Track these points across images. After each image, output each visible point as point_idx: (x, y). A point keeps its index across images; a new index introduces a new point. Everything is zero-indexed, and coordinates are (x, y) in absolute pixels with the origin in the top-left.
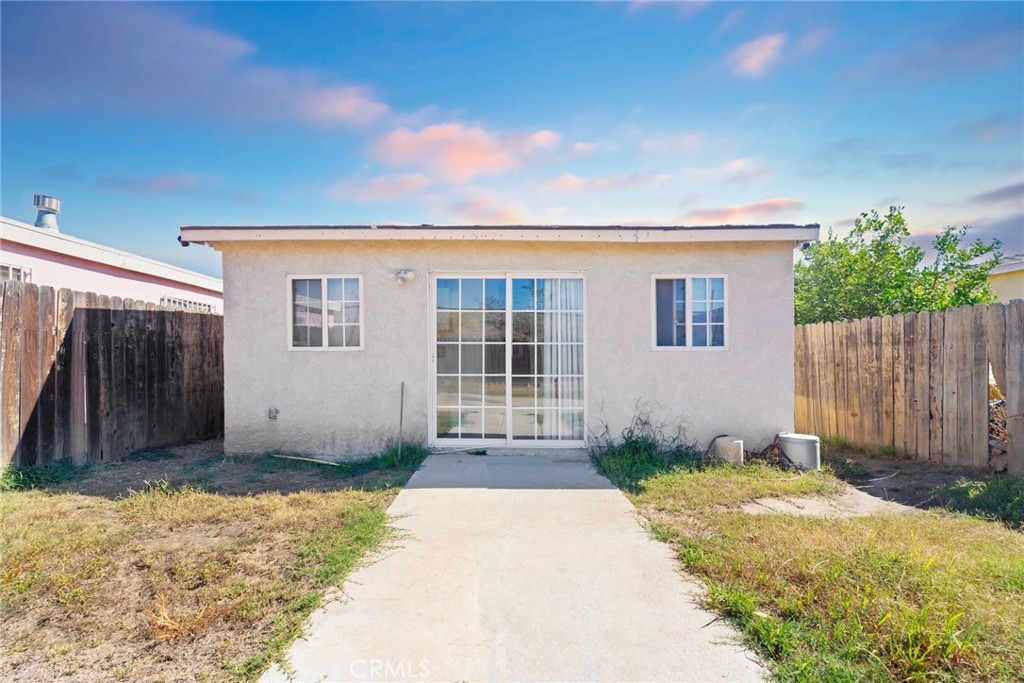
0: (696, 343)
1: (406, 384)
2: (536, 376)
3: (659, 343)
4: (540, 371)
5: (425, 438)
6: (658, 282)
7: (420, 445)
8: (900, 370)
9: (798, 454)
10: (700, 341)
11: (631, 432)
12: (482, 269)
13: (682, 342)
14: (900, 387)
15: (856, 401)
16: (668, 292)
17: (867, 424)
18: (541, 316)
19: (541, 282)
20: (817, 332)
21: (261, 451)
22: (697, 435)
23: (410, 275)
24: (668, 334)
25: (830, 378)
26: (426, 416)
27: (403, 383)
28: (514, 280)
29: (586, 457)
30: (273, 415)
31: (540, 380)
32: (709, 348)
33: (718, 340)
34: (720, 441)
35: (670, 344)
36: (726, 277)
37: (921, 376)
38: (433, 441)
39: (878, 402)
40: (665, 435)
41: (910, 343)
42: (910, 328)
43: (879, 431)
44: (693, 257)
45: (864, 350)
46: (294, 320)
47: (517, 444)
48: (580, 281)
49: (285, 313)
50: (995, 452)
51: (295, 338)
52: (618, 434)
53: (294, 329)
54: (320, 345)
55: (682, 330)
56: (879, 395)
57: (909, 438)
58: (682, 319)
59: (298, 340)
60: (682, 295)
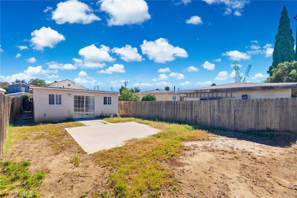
1: (70, 110)
4: (89, 108)
6: (104, 97)
8: (128, 107)
9: (118, 116)
10: (108, 104)
11: (101, 115)
12: (81, 95)
13: (106, 104)
15: (125, 110)
16: (105, 98)
18: (89, 101)
19: (89, 96)
20: (122, 102)
21: (43, 121)
22: (108, 115)
23: (70, 95)
24: (105, 103)
26: (72, 114)
27: (69, 110)
28: (86, 96)
29: (95, 118)
30: (45, 115)
32: (109, 105)
33: (110, 104)
36: (111, 97)
37: (130, 107)
38: (73, 118)
41: (129, 104)
42: (129, 102)
43: (127, 113)
44: (108, 95)
45: (126, 105)
46: (49, 101)
47: (86, 117)
48: (94, 97)
49: (48, 100)
50: (134, 114)
51: (49, 103)
52: (99, 115)
53: (49, 102)
54: (54, 104)
55: (106, 103)
56: (127, 109)
57: (129, 114)
58: (107, 101)
59: (50, 103)
60: (107, 99)
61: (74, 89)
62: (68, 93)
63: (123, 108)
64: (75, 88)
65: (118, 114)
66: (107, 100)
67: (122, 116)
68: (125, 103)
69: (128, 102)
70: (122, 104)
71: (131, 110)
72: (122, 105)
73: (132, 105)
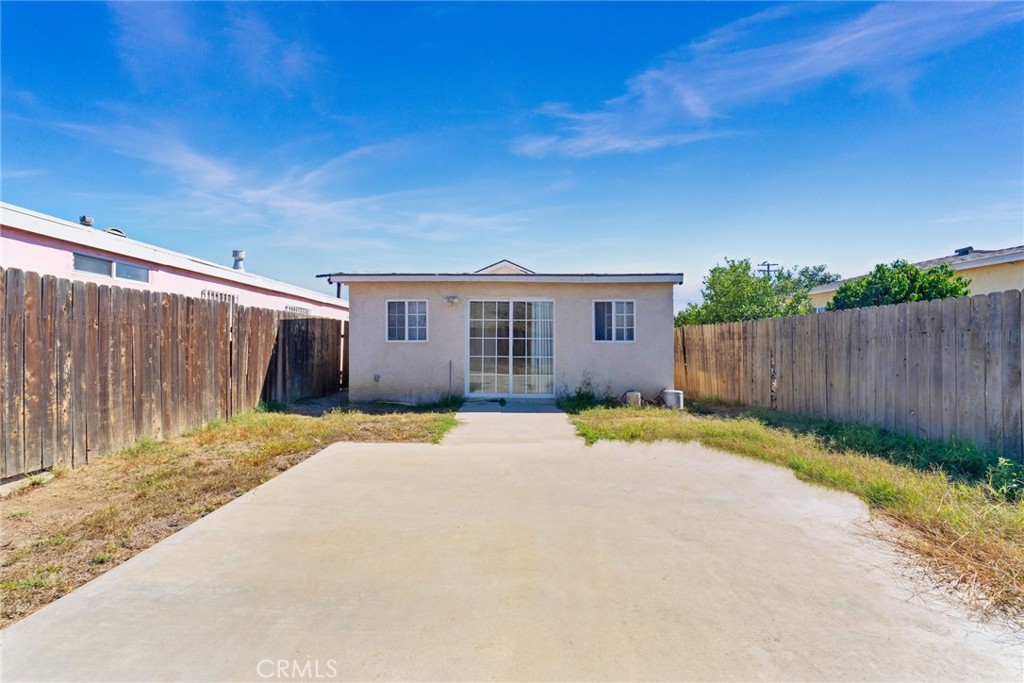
0: (617, 339)
1: (453, 362)
2: (526, 357)
3: (597, 338)
4: (529, 354)
5: (463, 392)
6: (596, 303)
7: (460, 397)
8: (741, 355)
9: (670, 400)
10: (620, 337)
11: (581, 389)
12: (496, 297)
13: (610, 338)
14: (741, 364)
15: (725, 374)
16: (602, 311)
17: (730, 387)
18: (529, 323)
19: (530, 304)
20: (709, 330)
21: (371, 399)
22: (616, 393)
23: (456, 300)
24: (602, 333)
25: (714, 359)
26: (463, 380)
28: (514, 303)
29: (554, 402)
30: (377, 379)
31: (529, 360)
32: (625, 342)
33: (631, 337)
34: (629, 394)
35: (603, 339)
36: (634, 301)
37: (749, 357)
38: (467, 394)
39: (733, 374)
40: (599, 391)
41: (745, 338)
42: (745, 329)
43: (734, 391)
44: (615, 291)
45: (728, 342)
46: (389, 325)
47: (515, 396)
48: (552, 303)
49: (384, 321)
50: (773, 399)
51: (389, 335)
52: (572, 391)
53: (389, 330)
54: (404, 339)
55: (610, 331)
56: (734, 369)
57: (745, 394)
58: (610, 325)
59: (392, 336)
60: (610, 311)
61: (464, 274)
62: (448, 292)
63: (712, 361)
64: (467, 272)
65: (671, 390)
66: (610, 318)
67: (698, 406)
68: (722, 334)
69: (737, 326)
70: (707, 341)
71: (759, 373)
72: (708, 347)
73: (759, 342)
